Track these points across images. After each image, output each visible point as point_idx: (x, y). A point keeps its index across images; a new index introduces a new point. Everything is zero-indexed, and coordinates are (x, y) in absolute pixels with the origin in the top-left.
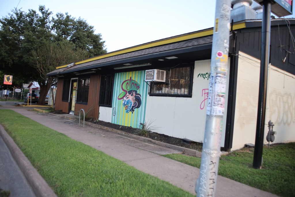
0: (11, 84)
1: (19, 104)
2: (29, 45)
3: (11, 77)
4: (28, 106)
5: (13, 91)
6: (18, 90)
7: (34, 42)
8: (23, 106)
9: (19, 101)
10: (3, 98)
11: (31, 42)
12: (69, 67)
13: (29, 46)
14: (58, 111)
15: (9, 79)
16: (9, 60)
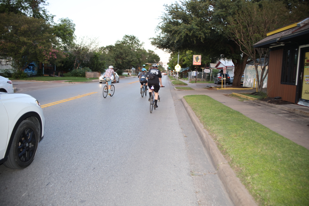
0: (200, 64)
1: (211, 86)
2: (223, 11)
3: (200, 57)
4: (222, 89)
5: (202, 71)
6: (207, 71)
7: (229, 6)
8: (216, 89)
9: (208, 82)
10: (193, 80)
11: (225, 7)
12: (301, 25)
13: (223, 13)
14: (275, 98)
15: (198, 59)
16: (200, 34)
